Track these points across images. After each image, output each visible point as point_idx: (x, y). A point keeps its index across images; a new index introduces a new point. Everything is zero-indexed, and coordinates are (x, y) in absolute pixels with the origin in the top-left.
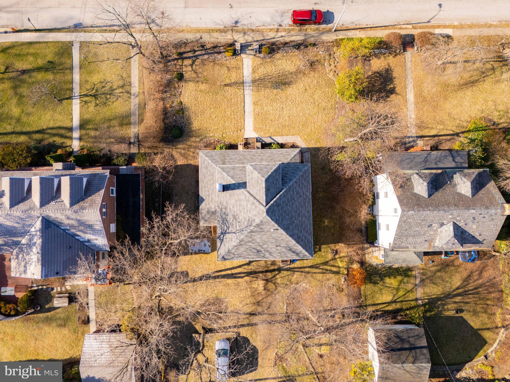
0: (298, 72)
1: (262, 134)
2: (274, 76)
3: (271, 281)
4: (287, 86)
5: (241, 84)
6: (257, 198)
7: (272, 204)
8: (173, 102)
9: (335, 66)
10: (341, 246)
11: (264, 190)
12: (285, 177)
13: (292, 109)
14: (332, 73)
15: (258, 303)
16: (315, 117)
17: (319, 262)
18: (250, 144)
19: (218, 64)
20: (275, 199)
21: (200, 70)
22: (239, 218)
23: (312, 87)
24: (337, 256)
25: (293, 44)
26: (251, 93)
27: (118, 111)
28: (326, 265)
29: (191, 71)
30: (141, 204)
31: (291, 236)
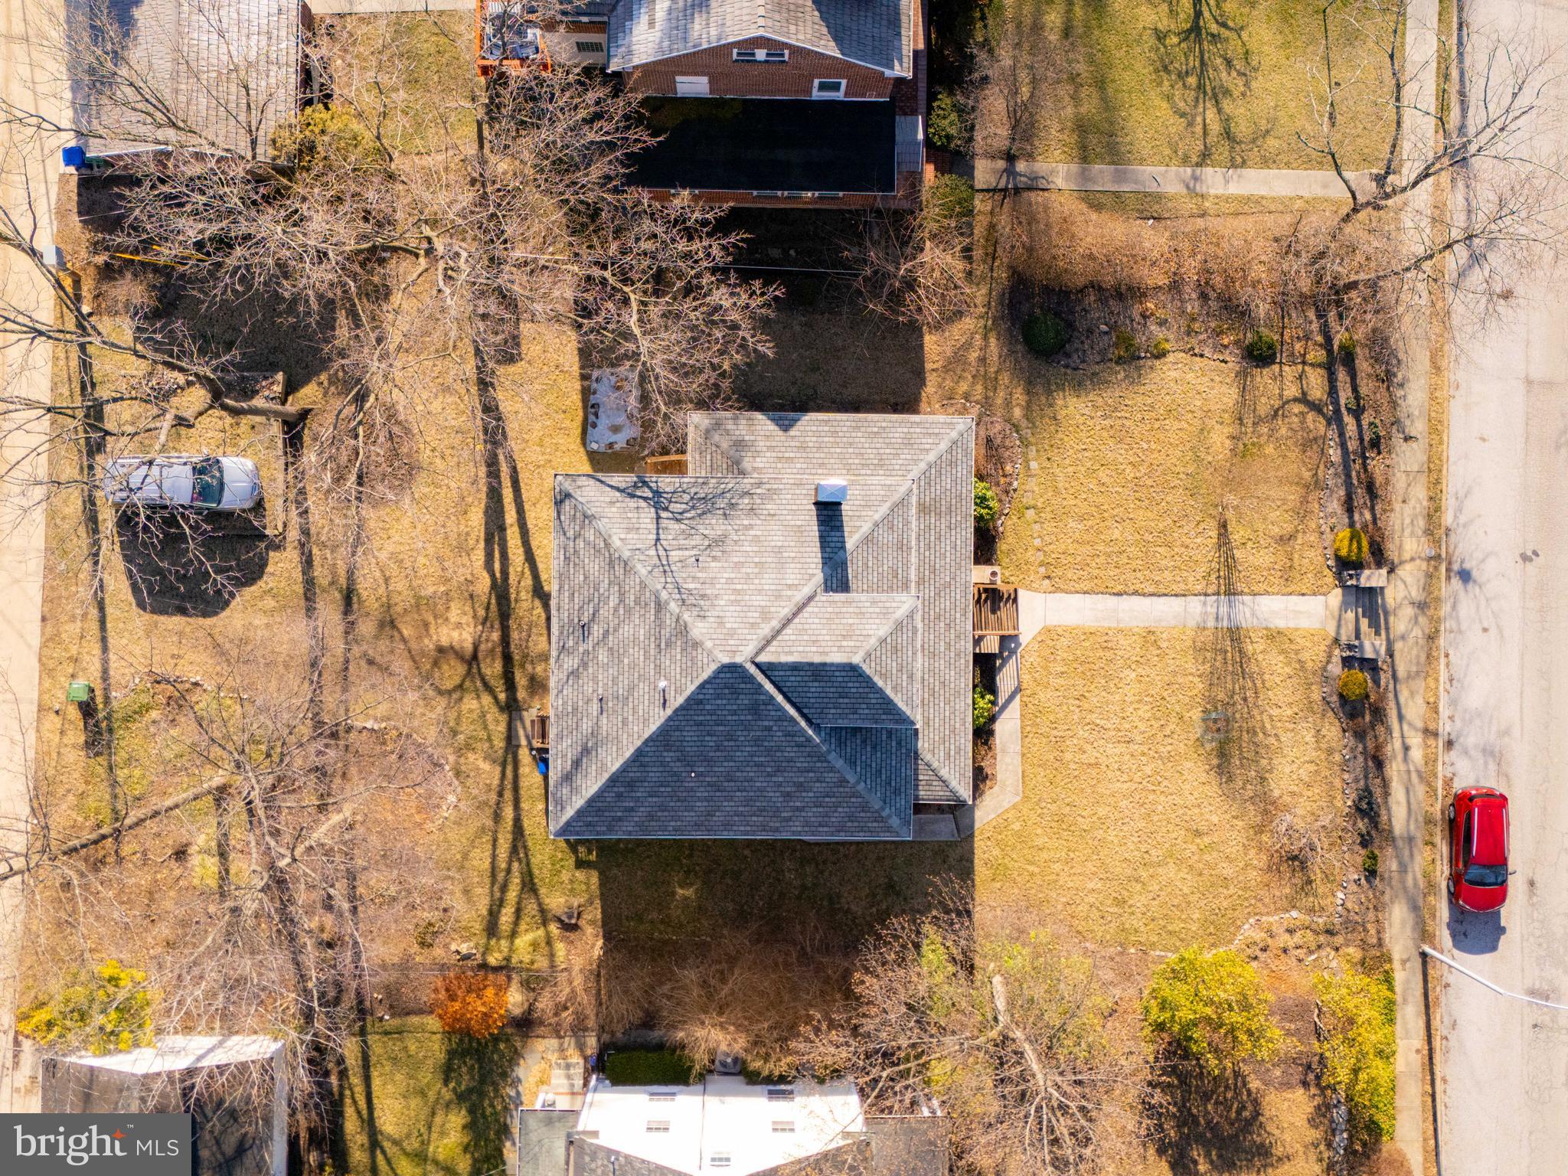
0: (1267, 807)
1: (1032, 658)
2: (1255, 712)
3: (469, 672)
4: (1215, 762)
5: (1227, 583)
6: (788, 631)
7: (760, 686)
8: (1162, 323)
9: (1285, 951)
10: (591, 944)
11: (817, 659)
12: (864, 741)
13: (1125, 777)
14: (1259, 936)
15: (388, 623)
16: (1089, 864)
17: (535, 861)
18: (994, 612)
19: (1305, 501)
20: (780, 698)
21: (1283, 431)
22: (714, 558)
23: (1207, 857)
24: (554, 928)
25: (1377, 792)
26: (1192, 624)
27: (1137, 115)
28: (524, 884)
29: (1281, 396)
30: (779, 193)
31: (639, 753)
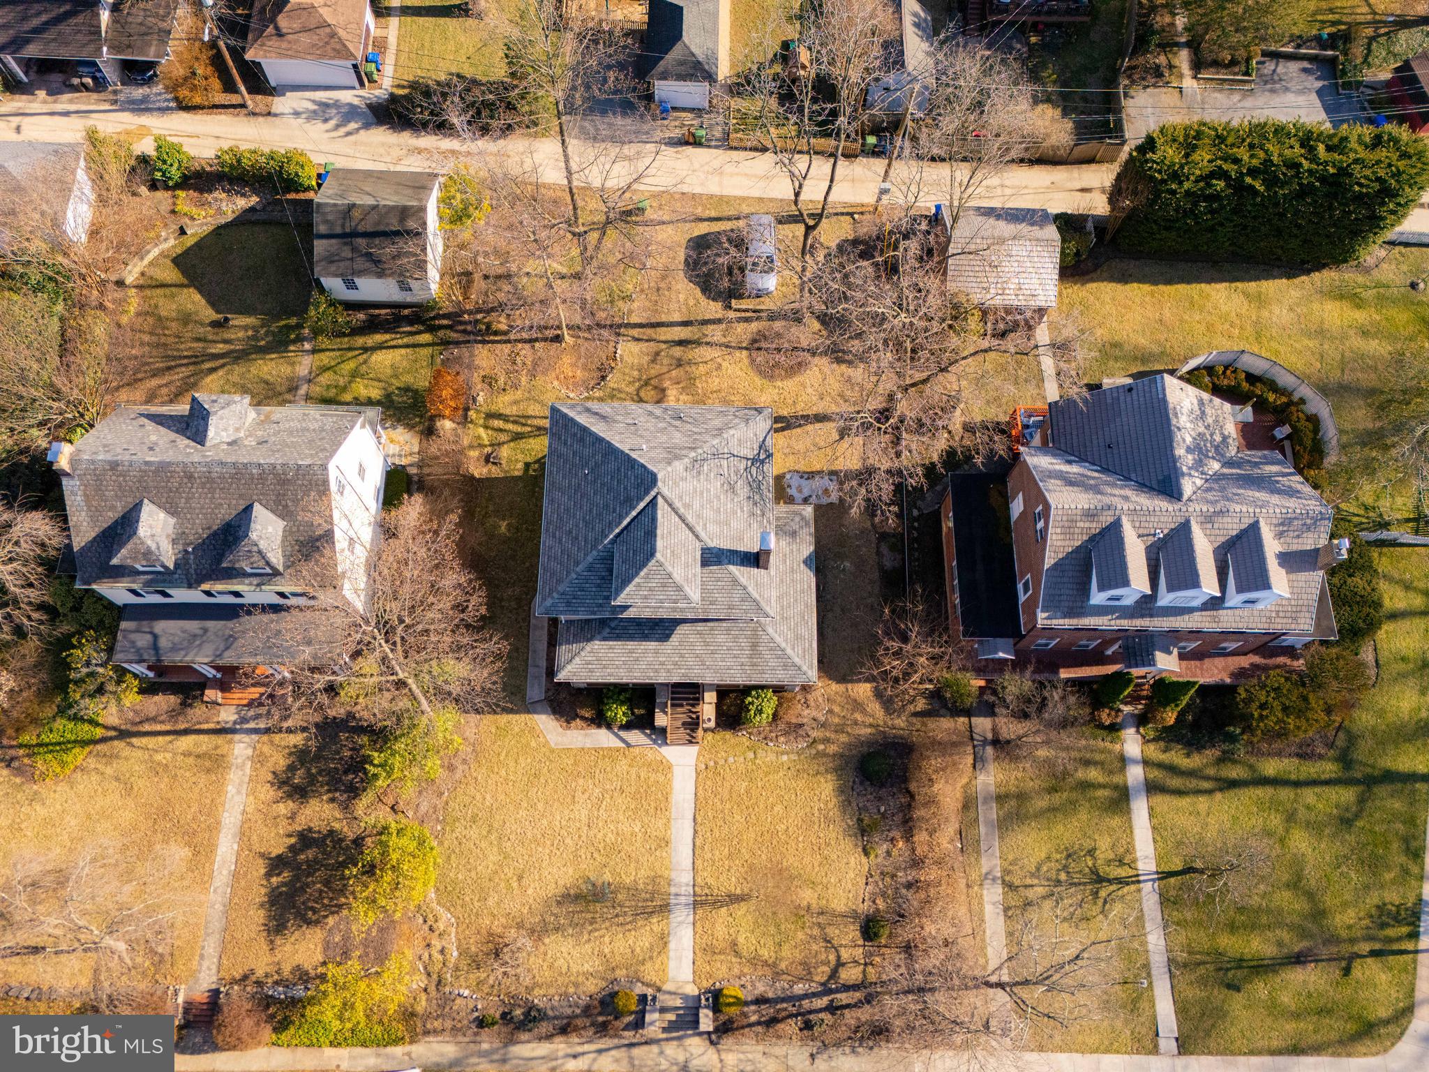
0: (539, 932)
1: (650, 755)
2: (607, 924)
4: (572, 892)
5: (703, 902)
6: (677, 519)
7: (642, 499)
8: (889, 853)
9: (428, 945)
10: (478, 470)
11: (659, 532)
12: (603, 578)
13: (564, 823)
14: (441, 926)
15: (679, 363)
16: (503, 797)
18: (684, 724)
19: (765, 963)
20: (634, 513)
21: (815, 947)
22: (722, 485)
23: (502, 885)
24: (489, 449)
25: (543, 1029)
26: (673, 875)
27: (1033, 834)
28: (517, 434)
29: (841, 946)
31: (601, 440)
